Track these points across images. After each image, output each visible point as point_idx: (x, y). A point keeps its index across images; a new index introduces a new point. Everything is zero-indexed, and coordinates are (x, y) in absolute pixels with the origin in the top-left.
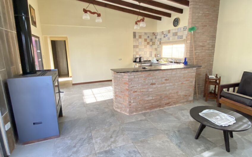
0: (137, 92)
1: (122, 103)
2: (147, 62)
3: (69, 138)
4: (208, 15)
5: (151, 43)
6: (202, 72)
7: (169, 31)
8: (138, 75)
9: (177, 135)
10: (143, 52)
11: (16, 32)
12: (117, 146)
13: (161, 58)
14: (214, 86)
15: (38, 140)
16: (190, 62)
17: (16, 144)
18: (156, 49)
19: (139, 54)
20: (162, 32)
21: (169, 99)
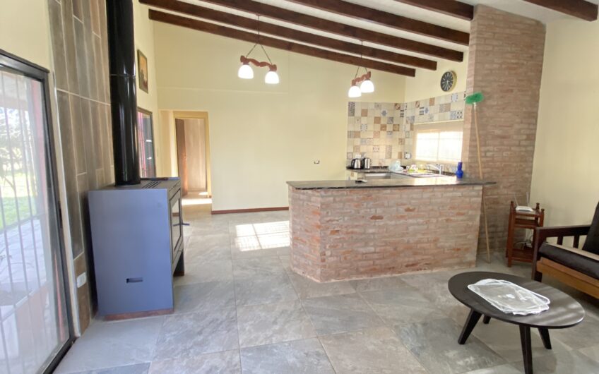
0: (340, 233)
1: (307, 256)
2: (379, 170)
3: (192, 317)
4: (515, 66)
5: (390, 128)
6: (502, 197)
7: (432, 101)
8: (342, 195)
9: (419, 332)
10: (372, 147)
11: (110, 105)
12: (284, 341)
13: (414, 163)
14: (533, 230)
15: (133, 315)
16: (471, 174)
17: (92, 318)
18: (402, 141)
19: (362, 151)
20: (417, 102)
21: (415, 254)
